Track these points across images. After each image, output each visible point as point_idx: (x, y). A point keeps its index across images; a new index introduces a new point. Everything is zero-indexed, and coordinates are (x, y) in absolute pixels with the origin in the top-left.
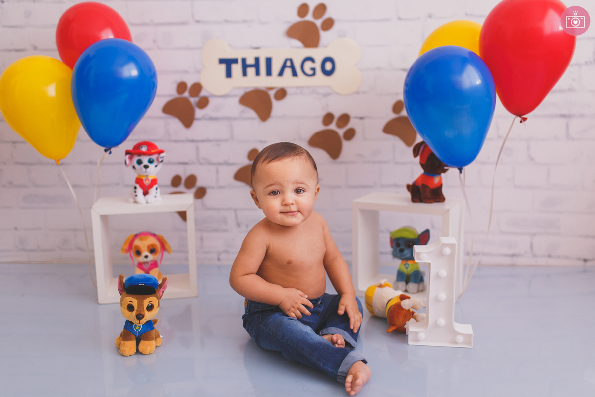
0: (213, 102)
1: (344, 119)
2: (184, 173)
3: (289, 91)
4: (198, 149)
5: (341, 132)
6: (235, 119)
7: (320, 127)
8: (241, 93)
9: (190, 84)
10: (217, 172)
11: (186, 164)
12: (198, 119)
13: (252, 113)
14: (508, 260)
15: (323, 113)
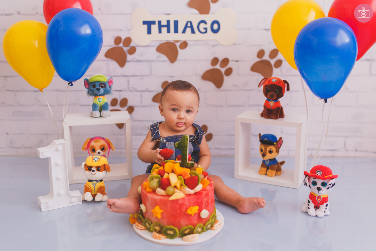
0: (138, 50)
1: (226, 61)
2: (119, 97)
3: (189, 43)
4: (128, 81)
5: (223, 70)
6: (153, 61)
7: (210, 67)
8: (158, 44)
9: (123, 38)
10: (141, 96)
11: (121, 91)
12: (128, 61)
13: (165, 58)
14: (330, 154)
15: (212, 58)
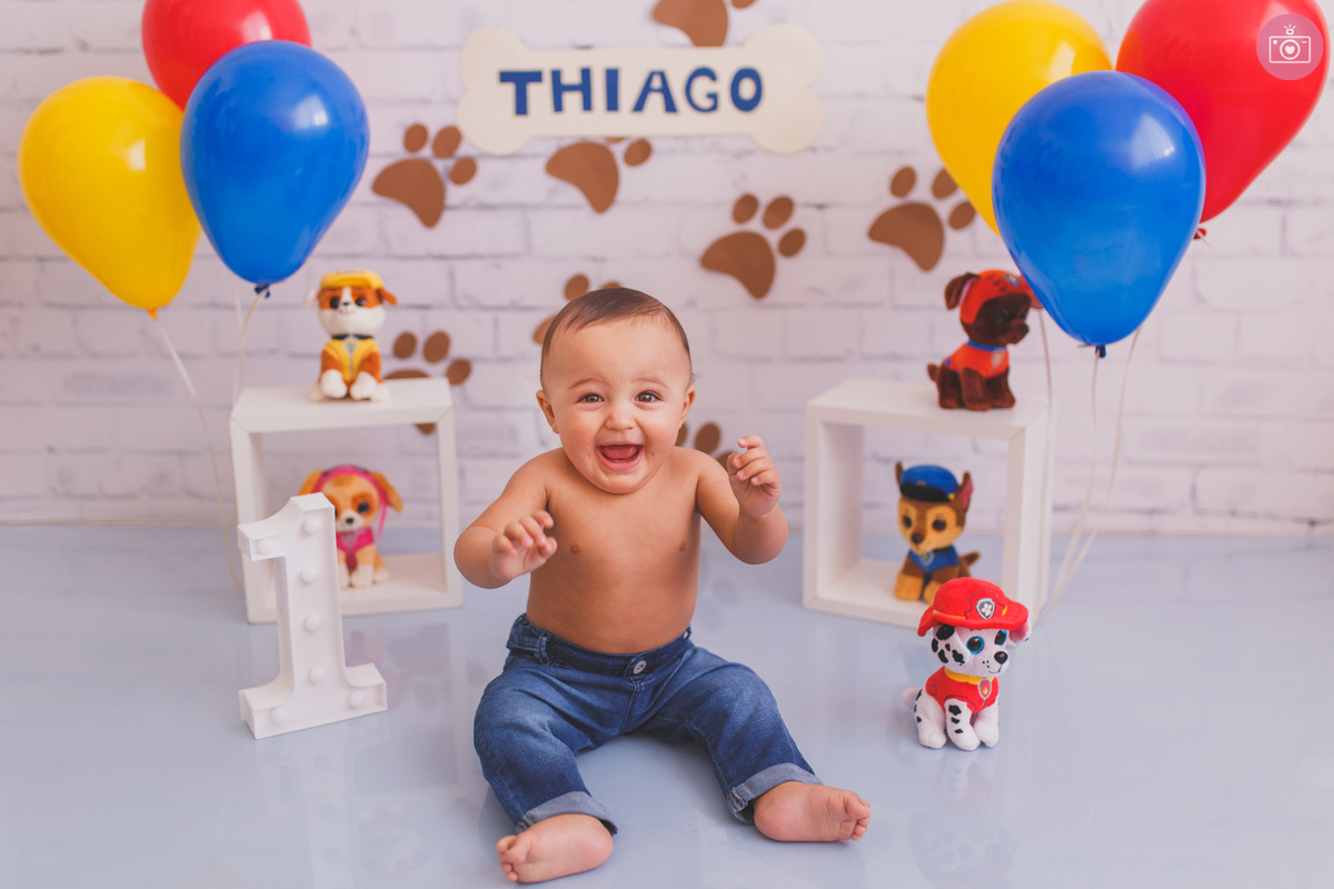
0: (485, 170)
1: (781, 208)
2: (422, 327)
3: (656, 145)
4: (452, 275)
5: (773, 237)
6: (534, 207)
7: (728, 227)
8: (550, 149)
9: (433, 130)
10: (496, 325)
11: (425, 307)
12: (453, 208)
13: (573, 195)
14: (1140, 523)
15: (734, 195)
